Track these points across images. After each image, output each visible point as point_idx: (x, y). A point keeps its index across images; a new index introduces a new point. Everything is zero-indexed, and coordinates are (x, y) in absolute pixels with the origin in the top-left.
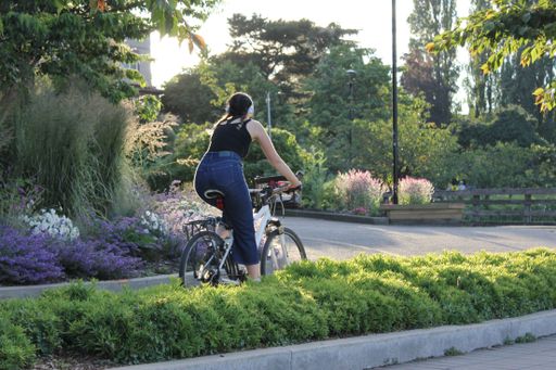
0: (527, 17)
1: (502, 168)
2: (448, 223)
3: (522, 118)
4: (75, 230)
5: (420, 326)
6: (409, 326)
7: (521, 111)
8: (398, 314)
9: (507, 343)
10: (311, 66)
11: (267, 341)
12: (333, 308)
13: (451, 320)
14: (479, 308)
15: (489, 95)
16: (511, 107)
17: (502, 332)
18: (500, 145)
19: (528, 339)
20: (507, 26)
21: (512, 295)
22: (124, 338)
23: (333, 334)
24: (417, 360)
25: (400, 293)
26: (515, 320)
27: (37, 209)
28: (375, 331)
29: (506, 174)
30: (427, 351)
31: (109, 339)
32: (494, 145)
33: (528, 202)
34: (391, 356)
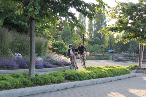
0: (114, 29)
1: (96, 49)
2: (92, 59)
3: (98, 40)
4: (43, 60)
5: (107, 77)
6: (106, 77)
7: (98, 39)
8: (104, 75)
9: (118, 80)
10: (62, 29)
11: (90, 79)
12: (97, 74)
13: (111, 76)
14: (114, 75)
15: (91, 35)
16: (97, 38)
17: (117, 78)
18: (95, 45)
19: (120, 79)
20: (111, 30)
21: (118, 73)
22: (74, 78)
23: (97, 78)
24: (108, 82)
25: (104, 72)
26: (118, 76)
27: (37, 56)
28: (102, 77)
29: (96, 50)
30: (109, 81)
31: (73, 78)
32: (94, 45)
33: (103, 56)
34: (104, 81)
